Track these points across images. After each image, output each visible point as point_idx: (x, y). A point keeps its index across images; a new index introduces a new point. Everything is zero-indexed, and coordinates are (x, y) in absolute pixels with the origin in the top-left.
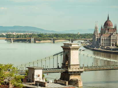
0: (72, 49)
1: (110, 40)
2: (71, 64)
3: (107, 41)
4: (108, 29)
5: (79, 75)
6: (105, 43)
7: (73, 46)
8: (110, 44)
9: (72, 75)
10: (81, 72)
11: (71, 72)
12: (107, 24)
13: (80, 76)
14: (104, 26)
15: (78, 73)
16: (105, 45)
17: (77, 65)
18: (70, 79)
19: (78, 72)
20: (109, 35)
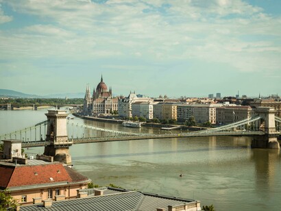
0: (59, 117)
1: (104, 106)
2: (57, 135)
3: (100, 107)
4: (102, 93)
5: (68, 148)
6: (98, 109)
7: (59, 113)
8: (104, 110)
9: (58, 148)
10: (70, 145)
11: (58, 146)
12: (100, 87)
13: (69, 150)
15: (66, 147)
16: (98, 112)
17: (65, 136)
18: (56, 154)
19: (66, 145)
20: (103, 100)
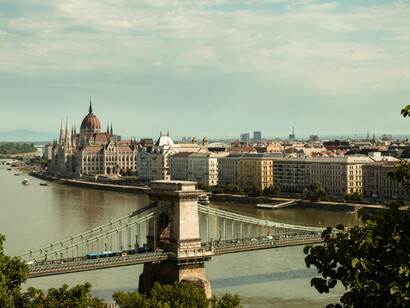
0: (184, 197)
1: (102, 160)
2: (182, 237)
3: (95, 162)
4: (95, 135)
6: (91, 167)
8: (102, 168)
10: (207, 258)
11: (184, 261)
12: (88, 124)
13: (204, 269)
14: (81, 128)
16: (91, 170)
17: (196, 240)
18: (181, 279)
19: (199, 259)
20: (99, 149)
